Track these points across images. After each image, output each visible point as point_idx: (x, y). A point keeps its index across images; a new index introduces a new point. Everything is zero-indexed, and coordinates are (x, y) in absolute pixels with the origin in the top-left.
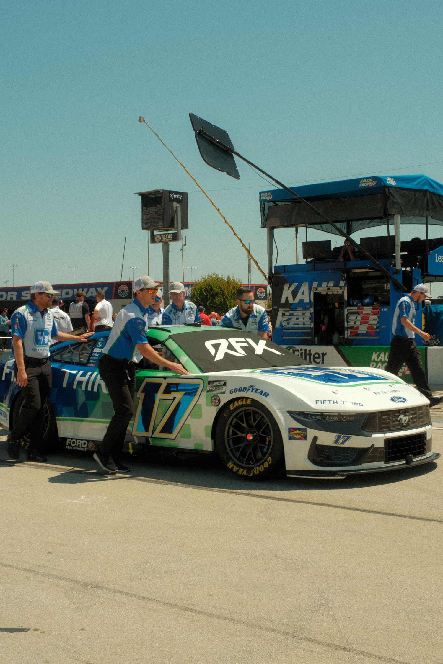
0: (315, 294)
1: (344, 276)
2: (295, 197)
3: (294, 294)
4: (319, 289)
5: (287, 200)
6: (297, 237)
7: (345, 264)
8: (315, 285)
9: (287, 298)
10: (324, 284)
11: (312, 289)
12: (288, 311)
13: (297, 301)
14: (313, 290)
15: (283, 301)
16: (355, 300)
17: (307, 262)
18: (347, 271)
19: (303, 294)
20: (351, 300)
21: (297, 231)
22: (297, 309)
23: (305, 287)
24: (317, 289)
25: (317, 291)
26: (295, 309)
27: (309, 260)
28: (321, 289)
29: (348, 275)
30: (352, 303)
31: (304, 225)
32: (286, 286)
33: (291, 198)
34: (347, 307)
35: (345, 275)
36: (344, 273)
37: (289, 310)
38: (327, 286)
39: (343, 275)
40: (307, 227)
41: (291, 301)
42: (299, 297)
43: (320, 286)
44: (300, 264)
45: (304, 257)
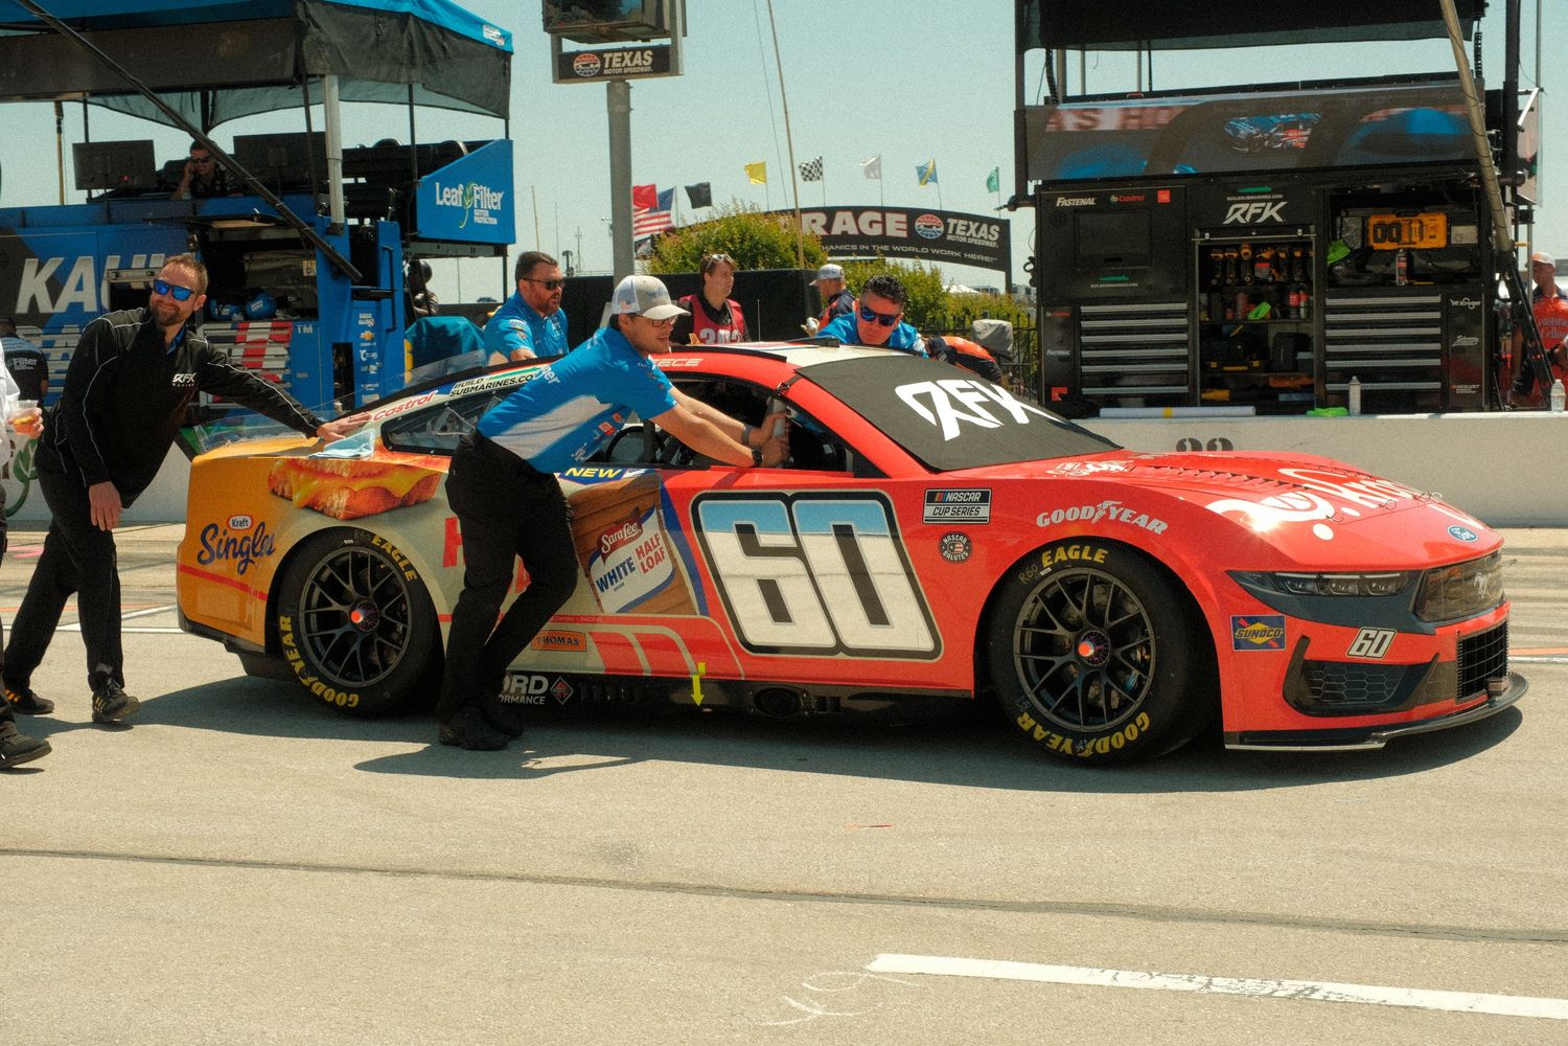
0: (112, 287)
1: (192, 240)
2: (36, 15)
3: (55, 287)
4: (124, 274)
5: (24, 23)
6: (59, 130)
7: (194, 206)
8: (113, 262)
9: (33, 300)
10: (138, 261)
11: (105, 275)
12: (39, 335)
13: (62, 306)
14: (108, 276)
15: (22, 307)
16: (224, 304)
17: (90, 199)
18: (201, 225)
19: (80, 287)
20: (214, 303)
21: (59, 112)
22: (64, 331)
23: (84, 269)
24: (117, 275)
25: (120, 281)
26: (57, 330)
27: (96, 193)
28: (130, 273)
29: (204, 239)
30: (217, 313)
31: (79, 95)
32: (30, 266)
33: (29, 18)
34: (204, 323)
35: (195, 236)
36: (191, 231)
37: (40, 331)
38: (147, 267)
39: (190, 237)
40: (85, 103)
41: (45, 306)
42: (68, 296)
43: (126, 265)
44: (70, 204)
45: (79, 186)
